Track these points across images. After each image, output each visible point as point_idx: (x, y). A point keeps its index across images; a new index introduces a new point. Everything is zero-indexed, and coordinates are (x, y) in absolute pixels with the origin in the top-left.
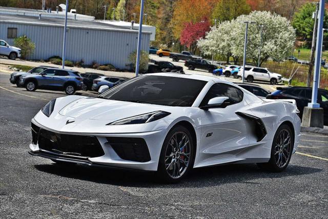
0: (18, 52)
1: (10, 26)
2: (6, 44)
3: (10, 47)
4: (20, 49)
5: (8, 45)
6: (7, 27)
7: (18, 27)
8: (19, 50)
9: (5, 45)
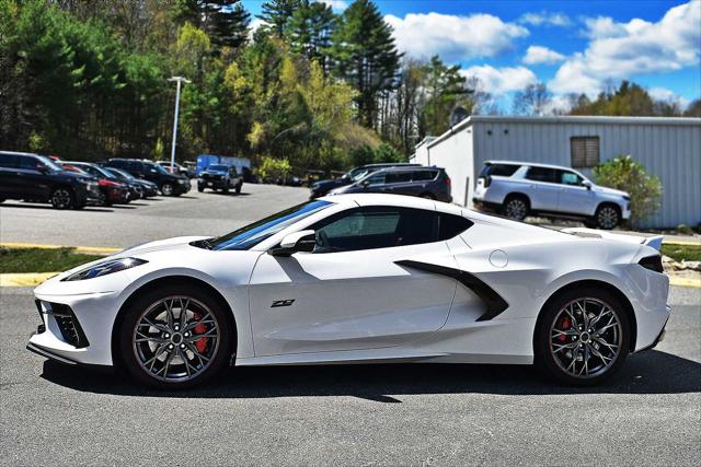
0: (624, 205)
1: (578, 132)
2: (580, 179)
3: (594, 188)
4: (626, 194)
5: (586, 181)
6: (569, 135)
7: (600, 134)
8: (625, 198)
9: (579, 182)
